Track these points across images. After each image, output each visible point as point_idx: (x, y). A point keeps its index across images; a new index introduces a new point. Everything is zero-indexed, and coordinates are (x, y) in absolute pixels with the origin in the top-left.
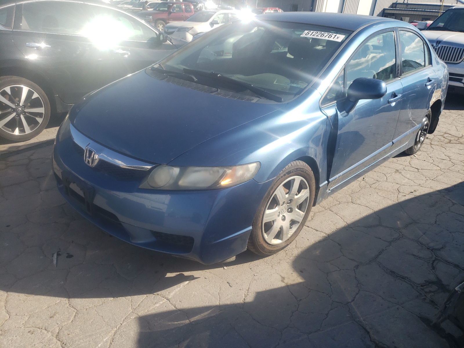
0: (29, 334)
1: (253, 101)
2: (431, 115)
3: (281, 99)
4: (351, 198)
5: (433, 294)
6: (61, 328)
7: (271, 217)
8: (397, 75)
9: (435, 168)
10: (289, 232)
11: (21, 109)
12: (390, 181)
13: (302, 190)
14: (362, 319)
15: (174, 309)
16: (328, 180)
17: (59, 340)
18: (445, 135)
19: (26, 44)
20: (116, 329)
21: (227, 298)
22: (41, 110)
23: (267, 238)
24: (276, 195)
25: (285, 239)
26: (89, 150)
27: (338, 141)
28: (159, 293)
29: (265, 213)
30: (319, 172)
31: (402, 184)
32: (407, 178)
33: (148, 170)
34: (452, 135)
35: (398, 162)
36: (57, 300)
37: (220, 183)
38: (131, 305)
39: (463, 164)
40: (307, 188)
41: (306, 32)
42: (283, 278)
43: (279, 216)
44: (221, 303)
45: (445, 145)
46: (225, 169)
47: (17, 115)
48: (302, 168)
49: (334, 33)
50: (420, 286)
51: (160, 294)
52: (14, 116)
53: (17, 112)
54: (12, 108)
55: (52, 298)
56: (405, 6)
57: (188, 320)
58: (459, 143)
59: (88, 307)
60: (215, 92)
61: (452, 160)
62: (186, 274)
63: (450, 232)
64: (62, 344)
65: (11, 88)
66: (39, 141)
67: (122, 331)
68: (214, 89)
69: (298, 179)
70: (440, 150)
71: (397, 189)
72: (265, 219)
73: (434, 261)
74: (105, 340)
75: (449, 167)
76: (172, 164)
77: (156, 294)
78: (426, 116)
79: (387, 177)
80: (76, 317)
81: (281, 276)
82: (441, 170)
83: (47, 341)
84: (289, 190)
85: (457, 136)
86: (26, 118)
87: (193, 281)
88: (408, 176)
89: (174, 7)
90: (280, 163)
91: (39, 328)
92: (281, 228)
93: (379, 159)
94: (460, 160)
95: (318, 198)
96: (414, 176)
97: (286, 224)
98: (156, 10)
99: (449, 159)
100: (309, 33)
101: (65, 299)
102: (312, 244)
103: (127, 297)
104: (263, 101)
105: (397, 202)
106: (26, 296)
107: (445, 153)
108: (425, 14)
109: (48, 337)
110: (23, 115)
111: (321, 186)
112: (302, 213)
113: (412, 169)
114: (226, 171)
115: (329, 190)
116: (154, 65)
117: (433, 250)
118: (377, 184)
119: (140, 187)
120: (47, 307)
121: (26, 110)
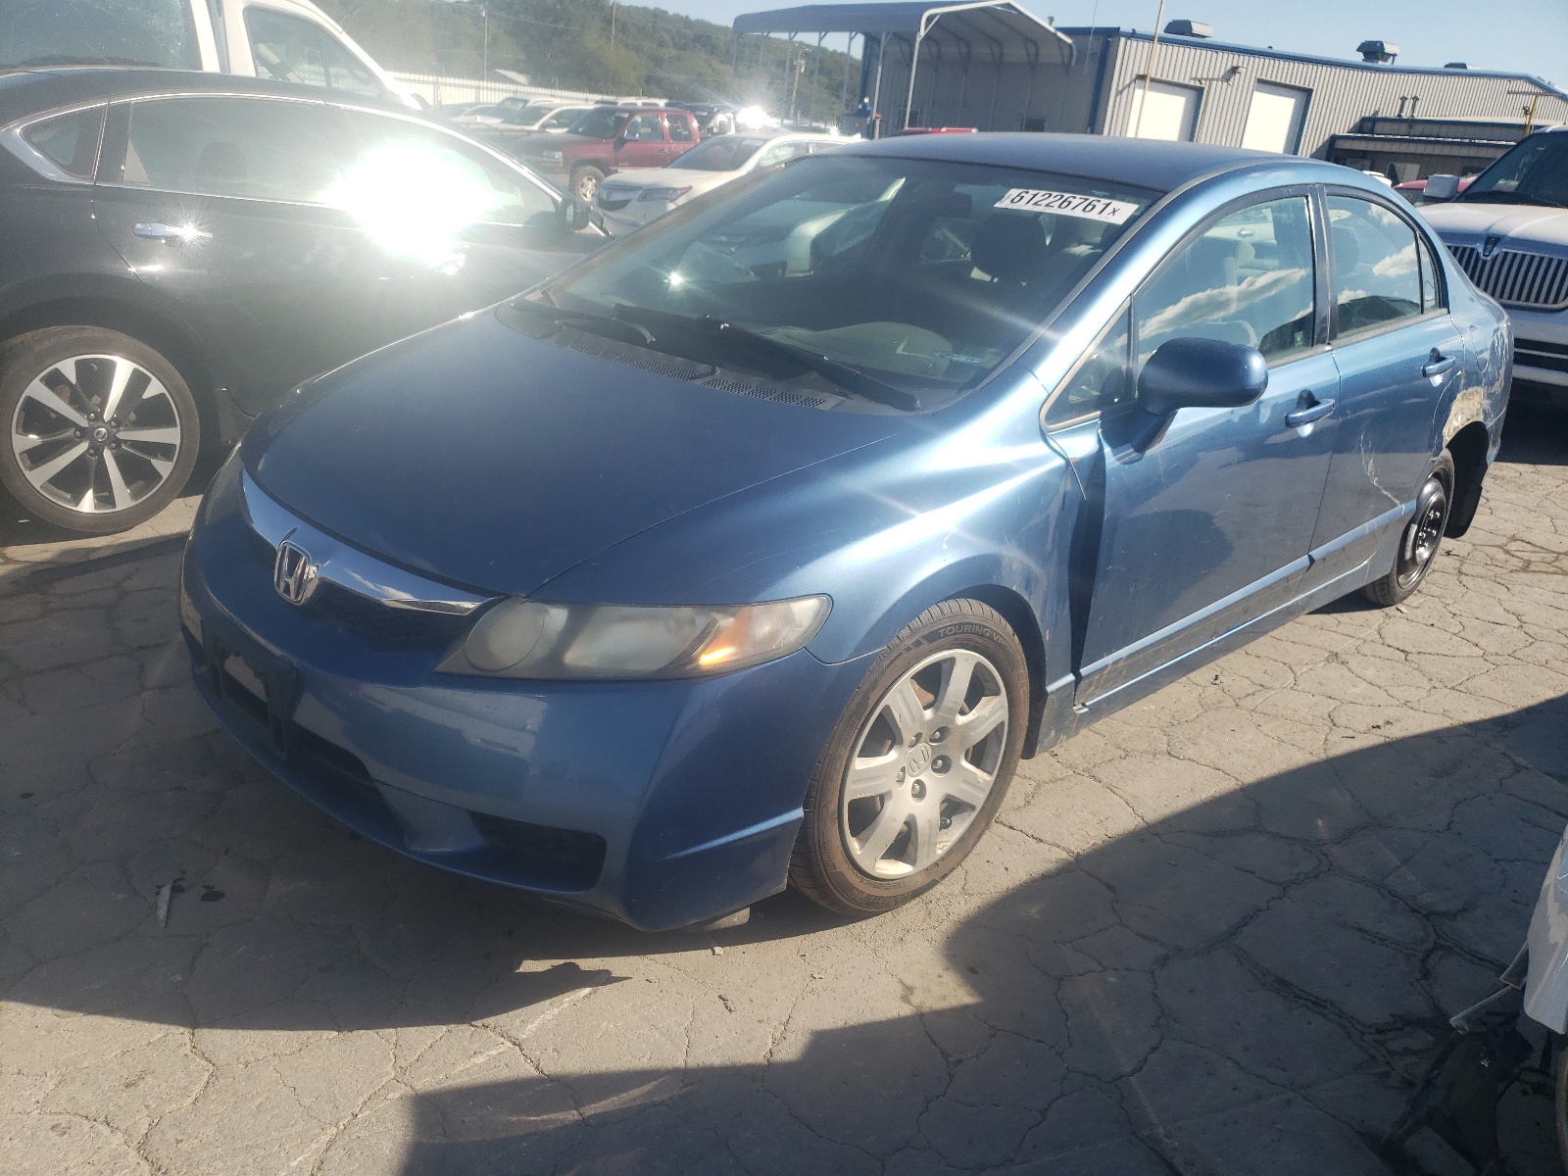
0: (52, 1134)
1: (822, 407)
2: (1453, 473)
3: (912, 399)
4: (1165, 739)
5: (1414, 1059)
6: (156, 1121)
7: (874, 783)
8: (1318, 337)
9: (1466, 650)
10: (938, 840)
11: (107, 430)
12: (1307, 689)
13: (984, 699)
14: (1161, 1130)
15: (535, 1073)
16: (1075, 670)
17: (146, 1158)
18: (1512, 547)
19: (133, 226)
20: (334, 1130)
21: (712, 1046)
22: (171, 435)
23: (859, 853)
24: (887, 708)
25: (924, 862)
26: (291, 550)
27: (1105, 541)
28: (491, 1021)
29: (851, 768)
30: (1043, 644)
31: (1347, 698)
32: (1365, 680)
33: (466, 616)
34: (1534, 545)
35: (1341, 629)
36: (156, 1031)
37: (696, 659)
38: (392, 1057)
39: (1564, 640)
40: (997, 693)
41: (1014, 192)
42: (908, 991)
43: (901, 781)
44: (692, 1063)
45: (1506, 577)
46: (714, 615)
47: (92, 451)
48: (979, 625)
49: (1104, 197)
50: (1373, 1030)
51: (493, 1025)
52: (83, 454)
53: (92, 440)
54: (78, 427)
55: (138, 1023)
56: (1404, 128)
57: (575, 1112)
58: (1559, 571)
59: (252, 1059)
60: (708, 374)
61: (1526, 627)
62: (587, 964)
63: (1496, 860)
64: (153, 1171)
65: (78, 364)
66: (158, 535)
67: (353, 1137)
68: (703, 368)
69: (965, 663)
70: (1488, 592)
71: (1326, 716)
72: (852, 787)
73: (1431, 951)
74: (294, 1164)
75: (1515, 648)
76: (545, 595)
77: (479, 1023)
78: (1436, 476)
79: (1298, 674)
80: (210, 1088)
81: (901, 981)
82: (1488, 658)
83: (108, 1160)
84: (936, 697)
85: (1553, 549)
86: (122, 461)
87: (604, 990)
88: (1370, 674)
89: (636, 122)
90: (898, 601)
91: (87, 1117)
92: (910, 824)
93: (1264, 612)
94: (1556, 627)
95: (1043, 729)
96: (1390, 675)
97: (926, 811)
98: (577, 133)
99: (1517, 624)
100: (1022, 197)
101: (182, 1029)
102: (1018, 883)
103: (381, 1031)
104: (858, 405)
105: (1323, 756)
106: (58, 1016)
107: (1506, 605)
108: (1472, 152)
109: (113, 1146)
110: (111, 449)
111: (1050, 688)
112: (985, 778)
113: (1386, 652)
114: (717, 621)
115: (1084, 705)
116: (525, 295)
117: (1429, 915)
118: (1259, 699)
119: (440, 668)
120: (119, 1051)
121: (122, 435)
